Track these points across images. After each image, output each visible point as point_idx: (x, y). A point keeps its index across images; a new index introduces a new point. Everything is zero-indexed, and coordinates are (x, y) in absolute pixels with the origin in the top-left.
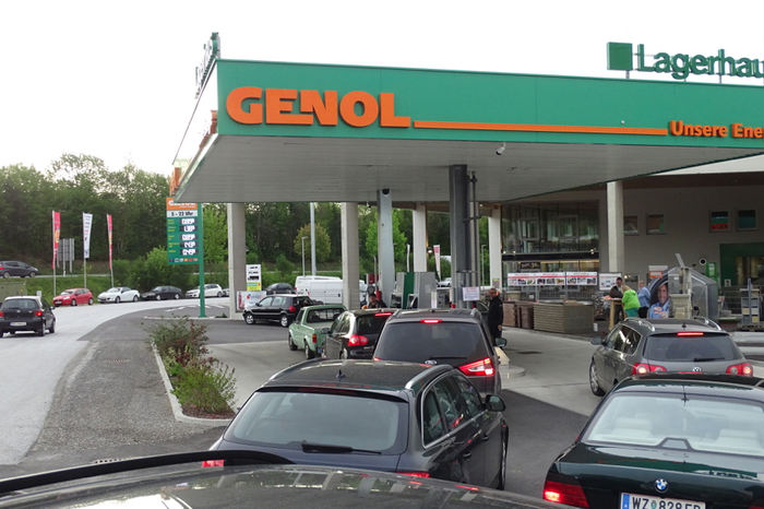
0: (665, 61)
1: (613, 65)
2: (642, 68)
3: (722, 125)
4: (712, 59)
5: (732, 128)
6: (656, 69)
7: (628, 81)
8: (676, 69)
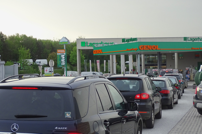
0: (191, 39)
1: (184, 40)
2: (188, 40)
3: (199, 48)
4: (197, 39)
5: (200, 48)
6: (190, 40)
7: (186, 42)
8: (193, 40)
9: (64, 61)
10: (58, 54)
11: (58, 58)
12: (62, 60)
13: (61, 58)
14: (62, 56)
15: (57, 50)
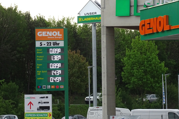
9: (60, 68)
10: (38, 44)
11: (39, 58)
12: (53, 66)
13: (49, 59)
14: (53, 51)
15: (36, 30)
